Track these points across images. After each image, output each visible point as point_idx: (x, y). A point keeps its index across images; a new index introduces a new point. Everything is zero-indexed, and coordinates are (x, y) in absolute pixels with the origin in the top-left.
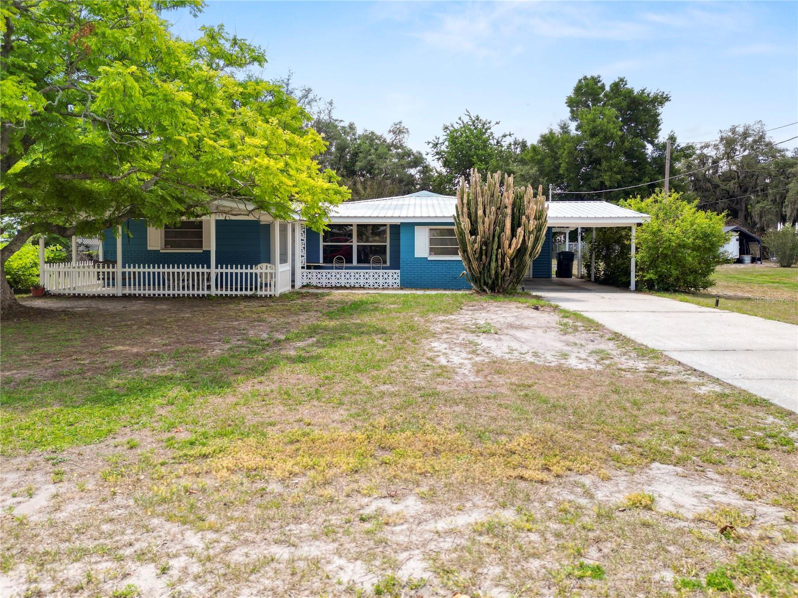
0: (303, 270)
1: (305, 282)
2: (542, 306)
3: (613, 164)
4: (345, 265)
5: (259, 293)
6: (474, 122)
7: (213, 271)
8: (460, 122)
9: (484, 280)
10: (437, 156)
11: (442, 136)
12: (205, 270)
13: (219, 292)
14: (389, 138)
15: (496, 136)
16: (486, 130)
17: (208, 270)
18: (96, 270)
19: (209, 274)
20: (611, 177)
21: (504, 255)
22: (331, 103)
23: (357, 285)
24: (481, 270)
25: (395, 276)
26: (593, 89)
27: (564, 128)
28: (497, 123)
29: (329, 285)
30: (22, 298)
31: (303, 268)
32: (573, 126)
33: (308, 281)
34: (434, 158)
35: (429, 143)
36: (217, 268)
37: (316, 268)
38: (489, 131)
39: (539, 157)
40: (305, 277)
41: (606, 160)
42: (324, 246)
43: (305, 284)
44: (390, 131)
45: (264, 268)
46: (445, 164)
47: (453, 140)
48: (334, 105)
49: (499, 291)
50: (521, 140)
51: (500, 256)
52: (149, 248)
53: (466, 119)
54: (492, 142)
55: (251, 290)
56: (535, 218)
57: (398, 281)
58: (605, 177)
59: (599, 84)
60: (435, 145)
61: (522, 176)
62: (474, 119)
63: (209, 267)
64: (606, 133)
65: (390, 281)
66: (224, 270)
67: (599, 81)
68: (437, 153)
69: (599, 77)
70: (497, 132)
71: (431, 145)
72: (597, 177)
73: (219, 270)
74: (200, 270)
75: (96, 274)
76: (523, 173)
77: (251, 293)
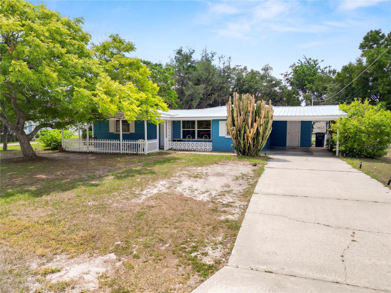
0: (170, 142)
1: (170, 147)
2: (258, 164)
3: (385, 80)
4: (191, 139)
5: (139, 152)
6: (308, 62)
7: (121, 142)
8: (300, 62)
9: (240, 149)
10: (287, 81)
11: (290, 70)
12: (118, 142)
13: (124, 152)
14: (262, 72)
15: (321, 68)
16: (316, 65)
17: (119, 142)
18: (83, 141)
19: (120, 144)
20: (383, 88)
21: (248, 137)
22: (230, 58)
23: (193, 149)
24: (237, 144)
25: (210, 145)
26: (375, 37)
27: (360, 62)
28: (322, 61)
29: (180, 149)
30: (55, 152)
31: (169, 141)
32: (364, 60)
33: (172, 147)
34: (285, 82)
35: (282, 74)
36: (123, 141)
37: (178, 141)
38: (317, 65)
39: (341, 78)
40: (170, 145)
41: (381, 78)
42: (183, 131)
43: (170, 148)
44: (262, 70)
45: (141, 141)
46: (292, 84)
47: (295, 71)
48: (231, 59)
49: (248, 155)
50: (333, 70)
51: (245, 137)
52: (110, 132)
53: (303, 61)
54: (319, 71)
55: (136, 151)
56: (264, 118)
57: (211, 148)
58: (380, 88)
59: (381, 34)
60: (286, 76)
61: (331, 89)
62: (308, 60)
63: (120, 141)
64: (380, 63)
65: (208, 148)
66: (125, 142)
67: (380, 33)
68: (287, 79)
69: (380, 30)
70: (322, 65)
71: (283, 76)
72: (376, 88)
73: (124, 142)
74: (117, 142)
75: (83, 143)
76: (331, 88)
77: (136, 152)
